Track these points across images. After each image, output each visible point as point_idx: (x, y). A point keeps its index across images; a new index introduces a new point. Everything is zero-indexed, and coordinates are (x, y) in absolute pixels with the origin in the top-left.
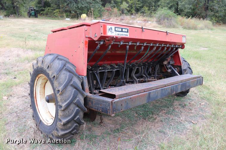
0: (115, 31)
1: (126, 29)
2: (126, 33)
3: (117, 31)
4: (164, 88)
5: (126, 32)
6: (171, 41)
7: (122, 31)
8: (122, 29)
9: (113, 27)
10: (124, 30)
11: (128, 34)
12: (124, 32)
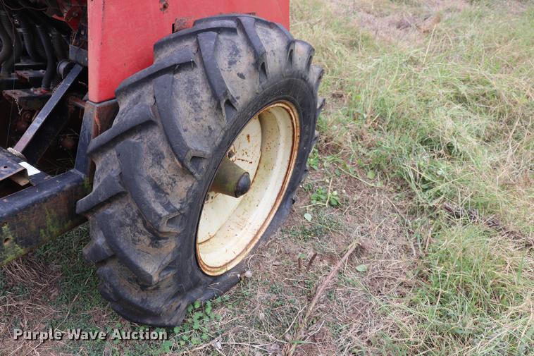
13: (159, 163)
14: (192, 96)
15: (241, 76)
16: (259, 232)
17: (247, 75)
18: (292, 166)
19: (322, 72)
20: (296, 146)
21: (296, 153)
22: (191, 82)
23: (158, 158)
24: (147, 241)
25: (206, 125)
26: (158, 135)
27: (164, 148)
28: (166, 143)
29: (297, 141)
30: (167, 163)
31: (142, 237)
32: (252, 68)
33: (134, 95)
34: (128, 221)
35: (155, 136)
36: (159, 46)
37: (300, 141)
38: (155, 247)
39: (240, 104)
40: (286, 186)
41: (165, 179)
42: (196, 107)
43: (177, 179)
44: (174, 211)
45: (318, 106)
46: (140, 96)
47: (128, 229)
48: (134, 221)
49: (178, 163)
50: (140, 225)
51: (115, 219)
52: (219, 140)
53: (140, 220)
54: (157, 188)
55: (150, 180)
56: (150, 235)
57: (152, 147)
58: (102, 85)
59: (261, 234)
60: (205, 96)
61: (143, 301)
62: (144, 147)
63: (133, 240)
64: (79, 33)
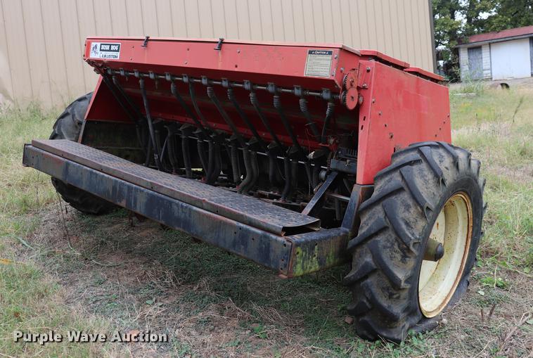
0: (101, 50)
1: (116, 45)
2: (115, 53)
3: (103, 50)
4: (98, 172)
5: (115, 51)
6: (236, 70)
7: (110, 50)
8: (110, 45)
9: (99, 44)
10: (113, 48)
11: (118, 54)
12: (113, 51)
13: (408, 210)
14: (423, 177)
15: (447, 168)
16: (446, 298)
17: (450, 168)
18: (468, 251)
19: (485, 180)
20: (470, 235)
21: (470, 240)
22: (421, 170)
23: (407, 207)
24: (400, 258)
25: (432, 191)
26: (406, 196)
27: (410, 202)
28: (411, 199)
29: (471, 230)
30: (412, 210)
31: (397, 255)
32: (452, 165)
33: (387, 179)
34: (389, 245)
35: (405, 196)
36: (395, 155)
37: (473, 230)
38: (403, 262)
39: (447, 183)
40: (464, 266)
41: (412, 219)
42: (426, 182)
43: (418, 219)
44: (416, 238)
45: (484, 206)
46: (391, 179)
47: (388, 250)
48: (393, 245)
49: (420, 210)
50: (396, 247)
51: (381, 244)
52: (438, 202)
53: (396, 244)
54: (407, 224)
55: (403, 220)
56: (402, 254)
57: (403, 202)
58: (366, 175)
59: (448, 301)
60: (430, 176)
61: (389, 307)
62: (399, 202)
63: (390, 257)
64: (338, 153)
